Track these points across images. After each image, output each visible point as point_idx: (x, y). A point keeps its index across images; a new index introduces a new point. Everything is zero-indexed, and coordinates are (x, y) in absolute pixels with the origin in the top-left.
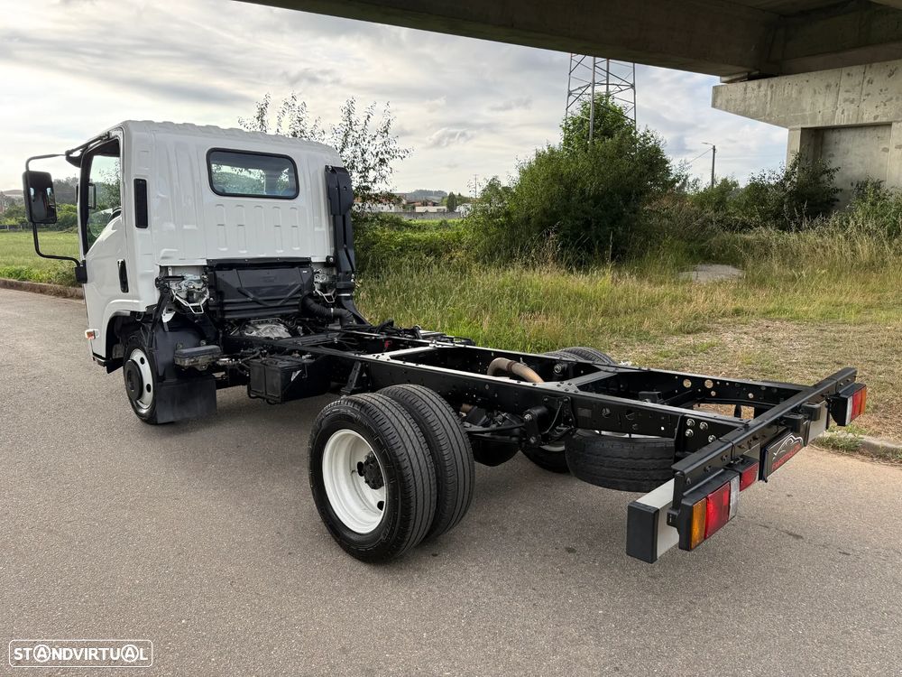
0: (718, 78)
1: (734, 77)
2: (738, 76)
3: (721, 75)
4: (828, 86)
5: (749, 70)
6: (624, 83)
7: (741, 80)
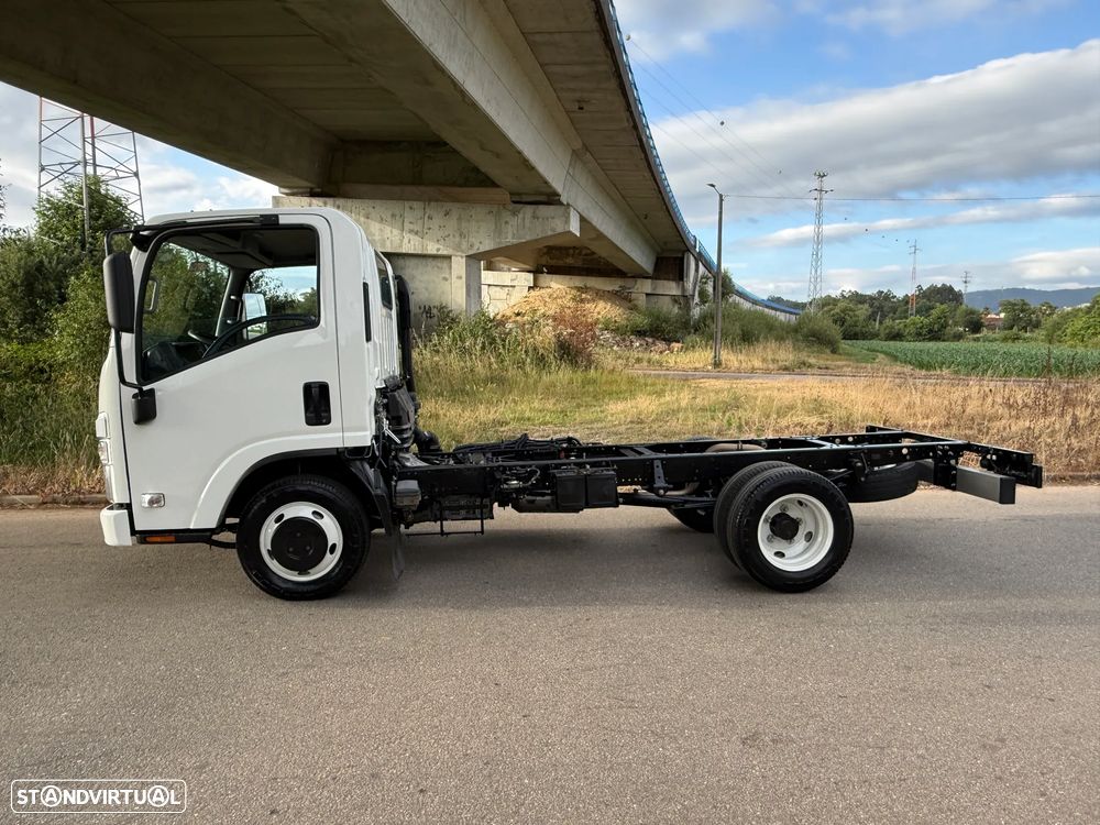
0: (277, 187)
1: (295, 190)
2: (301, 190)
3: (281, 186)
4: (393, 216)
5: (313, 186)
6: (122, 168)
7: (302, 194)
